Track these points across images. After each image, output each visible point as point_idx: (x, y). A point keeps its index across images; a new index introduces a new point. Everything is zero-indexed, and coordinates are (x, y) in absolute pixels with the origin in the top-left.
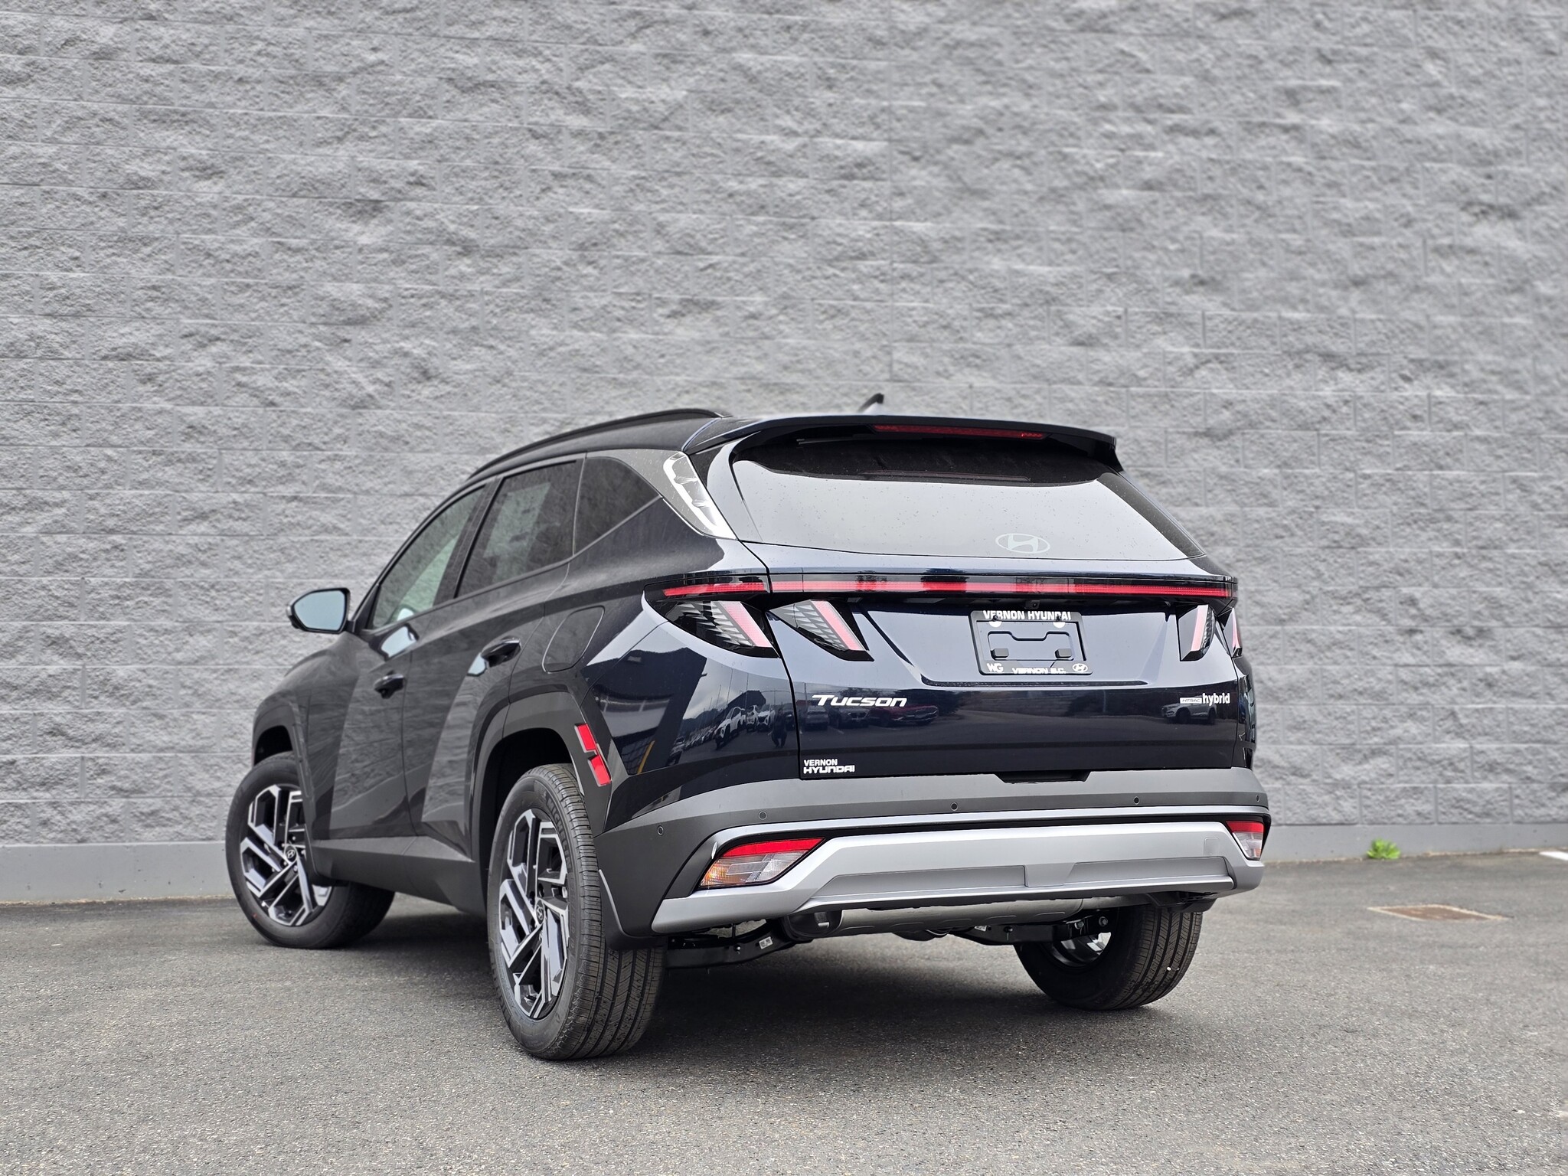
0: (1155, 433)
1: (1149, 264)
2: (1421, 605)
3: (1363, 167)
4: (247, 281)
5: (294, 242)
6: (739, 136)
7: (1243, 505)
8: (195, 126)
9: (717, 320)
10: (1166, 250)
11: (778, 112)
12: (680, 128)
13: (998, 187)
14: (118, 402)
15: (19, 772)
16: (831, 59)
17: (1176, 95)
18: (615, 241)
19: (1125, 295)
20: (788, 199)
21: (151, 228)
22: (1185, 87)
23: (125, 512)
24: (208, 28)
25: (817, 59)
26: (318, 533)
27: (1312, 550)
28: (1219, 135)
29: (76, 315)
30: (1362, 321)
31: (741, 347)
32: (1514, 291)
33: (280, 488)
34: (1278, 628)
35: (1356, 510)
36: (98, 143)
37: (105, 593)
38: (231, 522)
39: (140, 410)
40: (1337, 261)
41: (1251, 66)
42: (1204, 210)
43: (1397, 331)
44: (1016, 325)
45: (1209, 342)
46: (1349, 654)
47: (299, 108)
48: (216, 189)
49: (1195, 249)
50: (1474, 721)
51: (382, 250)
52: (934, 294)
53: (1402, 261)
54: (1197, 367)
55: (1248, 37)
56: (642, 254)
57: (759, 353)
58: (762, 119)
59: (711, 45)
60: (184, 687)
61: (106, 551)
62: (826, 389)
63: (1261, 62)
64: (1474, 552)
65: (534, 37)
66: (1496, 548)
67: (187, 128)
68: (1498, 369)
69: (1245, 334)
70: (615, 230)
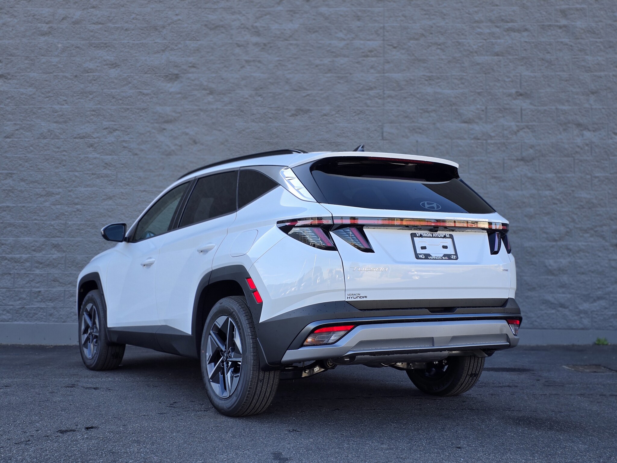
0: (499, 160)
1: (497, 88)
3: (597, 42)
4: (128, 107)
5: (145, 92)
6: (320, 42)
7: (538, 190)
8: (110, 48)
10: (505, 81)
11: (337, 31)
12: (296, 40)
13: (430, 58)
14: (80, 154)
15: (42, 295)
16: (359, 8)
17: (510, 15)
18: (269, 86)
19: (486, 101)
20: (340, 66)
21: (93, 88)
22: (514, 11)
23: (81, 197)
24: (115, 10)
25: (353, 8)
27: (570, 210)
28: (529, 31)
29: (65, 122)
30: (595, 109)
31: (320, 127)
33: (139, 187)
34: (554, 243)
35: (591, 192)
36: (74, 56)
37: (74, 228)
38: (120, 200)
39: (88, 157)
40: (584, 83)
42: (522, 63)
43: (612, 113)
44: (437, 115)
45: (524, 120)
46: (587, 254)
47: (148, 39)
48: (117, 72)
49: (518, 81)
51: (179, 93)
52: (402, 103)
53: (615, 82)
54: (518, 131)
56: (280, 91)
57: (327, 130)
58: (330, 34)
61: (75, 212)
65: (239, 6)
67: (107, 49)
69: (540, 116)
70: (270, 82)
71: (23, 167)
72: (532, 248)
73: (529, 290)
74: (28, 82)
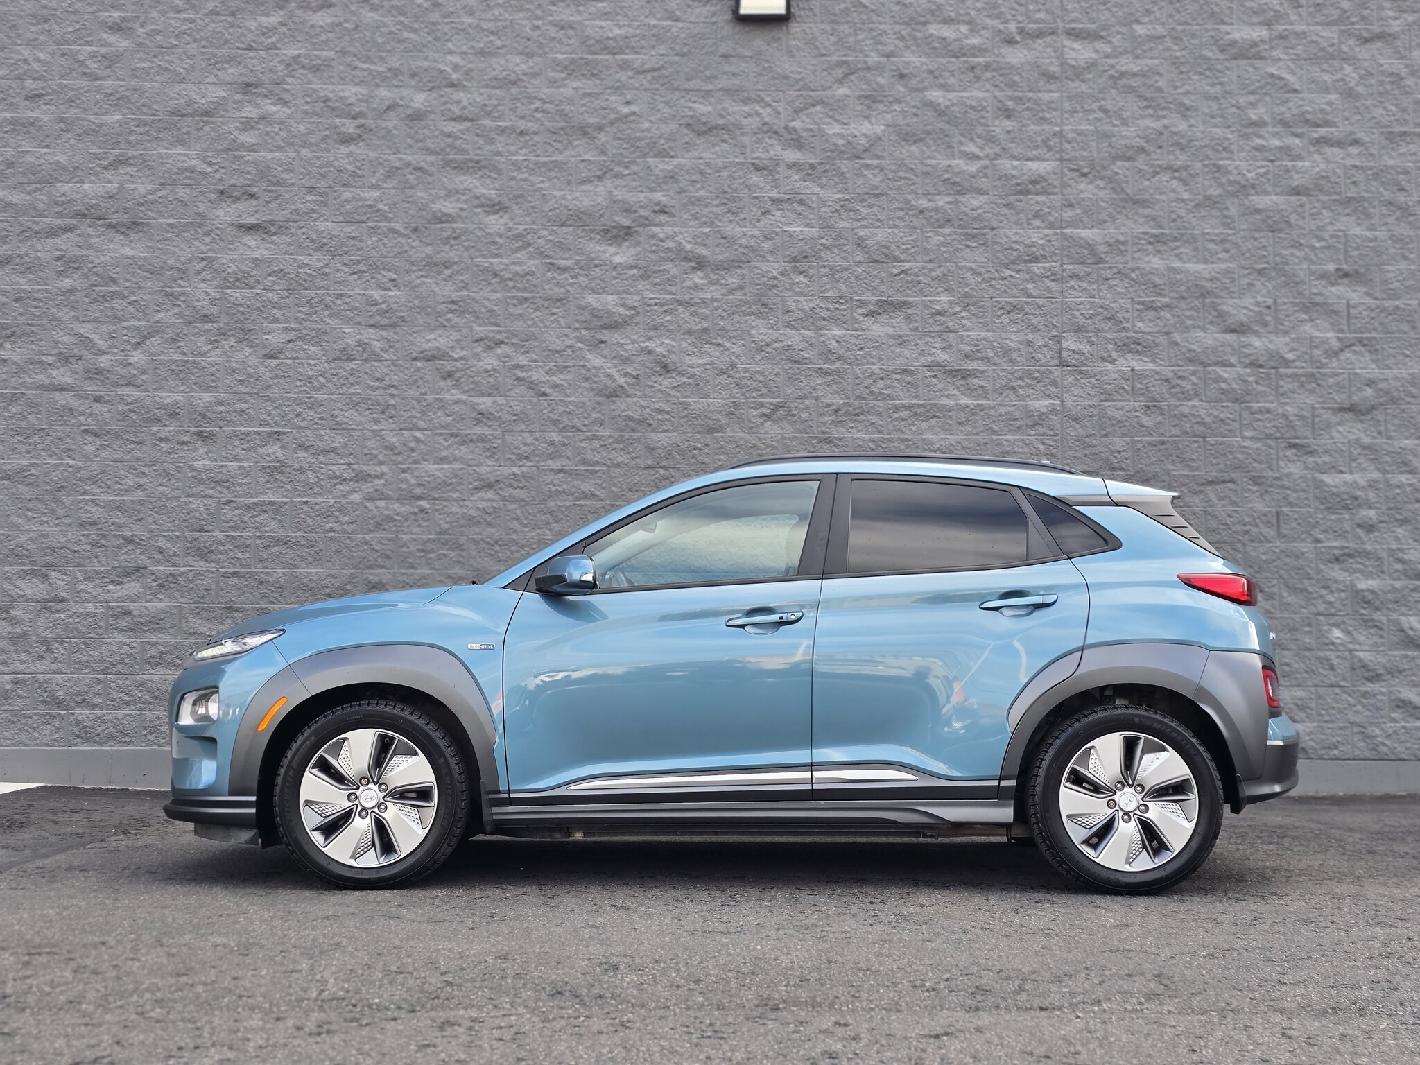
4: (525, 295)
5: (562, 263)
6: (929, 162)
7: (1385, 472)
8: (486, 171)
9: (908, 318)
10: (1312, 247)
11: (963, 139)
12: (878, 157)
13: (1158, 197)
16: (1009, 93)
17: (1322, 111)
18: (822, 254)
19: (1274, 287)
20: (970, 213)
21: (451, 254)
22: (1330, 104)
24: (497, 92)
25: (997, 93)
28: (1362, 144)
29: (393, 325)
31: (929, 339)
33: (550, 462)
36: (412, 188)
37: (413, 548)
39: (441, 400)
41: (1393, 83)
42: (1347, 211)
44: (1173, 316)
45: (1353, 328)
47: (567, 153)
48: (502, 221)
49: (1340, 246)
51: (631, 267)
52: (1100, 290)
54: (1342, 350)
55: (1390, 58)
56: (845, 264)
58: (949, 147)
59: (906, 86)
61: (415, 514)
63: (1402, 79)
65: (759, 87)
67: (480, 173)
69: (1386, 321)
70: (823, 245)
71: (304, 419)
72: (1373, 592)
73: (1369, 679)
74: (313, 241)
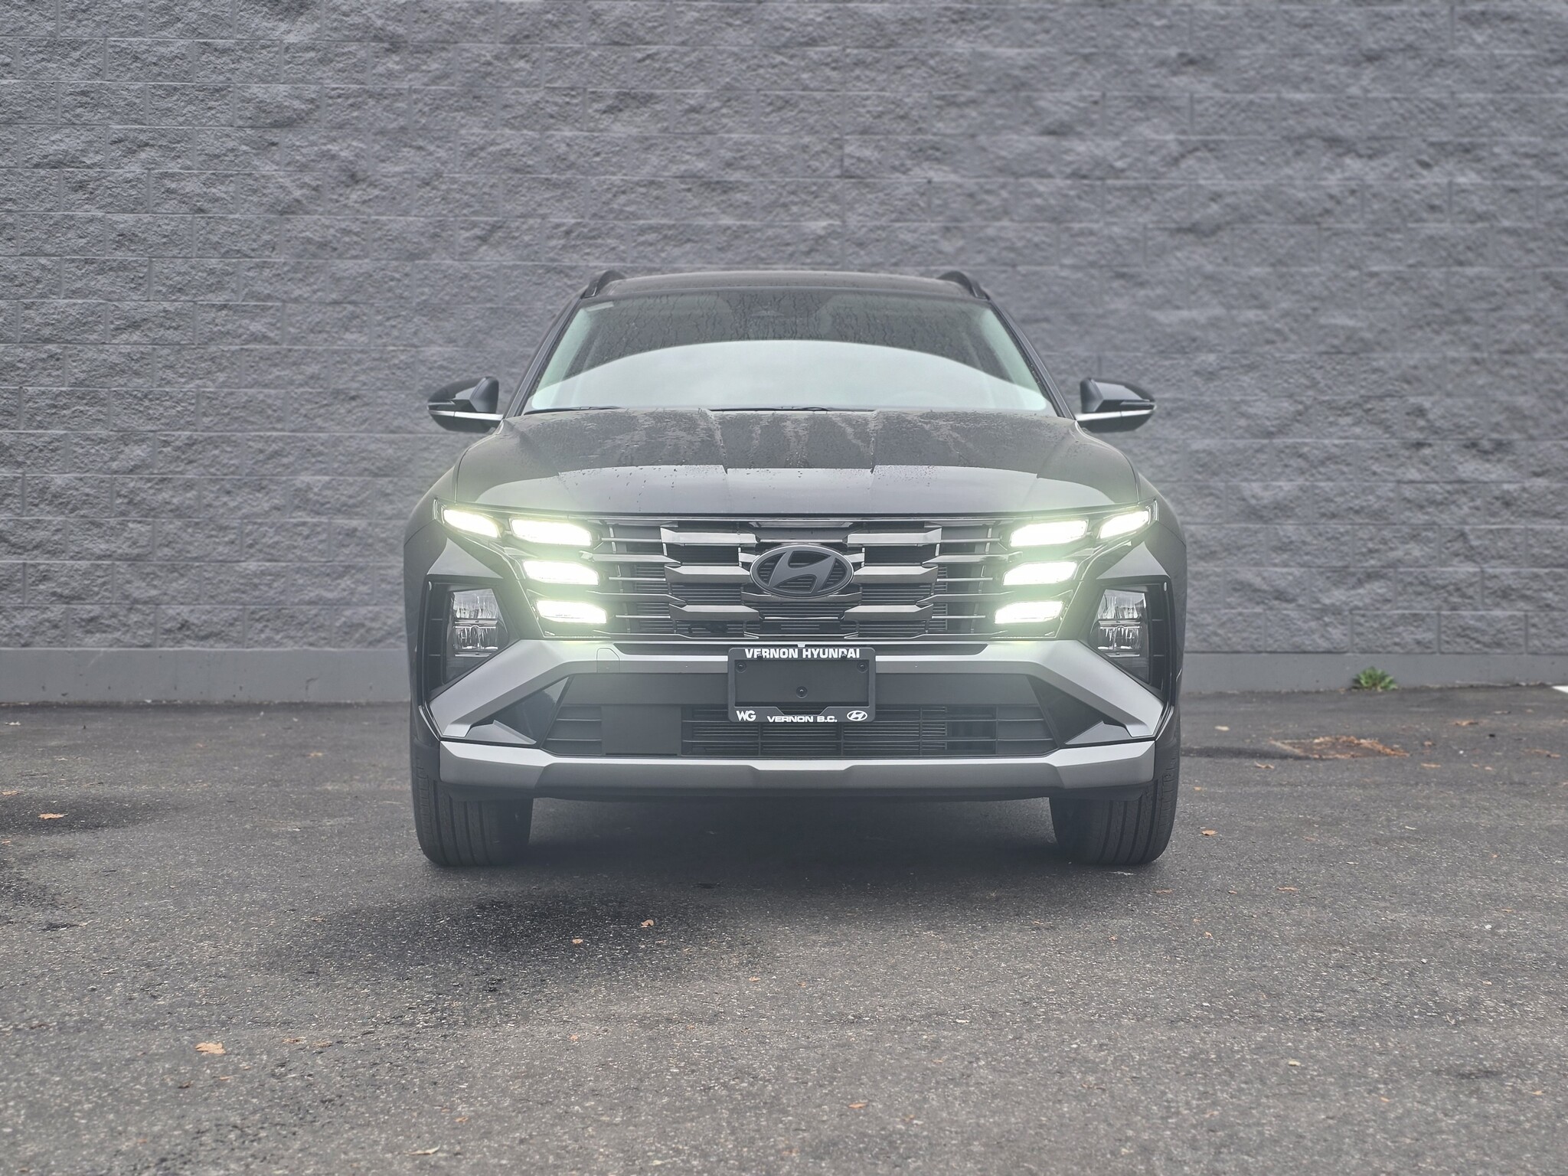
0: (1133, 230)
1: (1131, 43)
2: (1431, 416)
26: (247, 342)
27: (1307, 357)
30: (1375, 100)
32: (1556, 63)
34: (1265, 441)
35: (1360, 312)
38: (162, 331)
40: (1348, 33)
43: (1415, 111)
46: (1345, 469)
50: (1487, 542)
53: (1425, 31)
57: (701, 150)
60: (119, 496)
62: (772, 187)
64: (1496, 357)
66: (1522, 352)
68: (1534, 152)
